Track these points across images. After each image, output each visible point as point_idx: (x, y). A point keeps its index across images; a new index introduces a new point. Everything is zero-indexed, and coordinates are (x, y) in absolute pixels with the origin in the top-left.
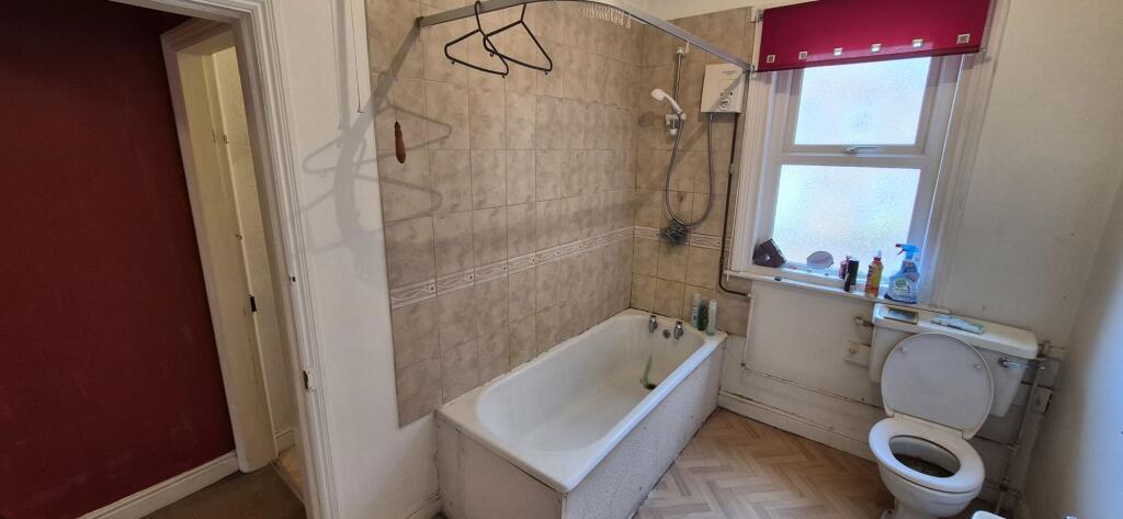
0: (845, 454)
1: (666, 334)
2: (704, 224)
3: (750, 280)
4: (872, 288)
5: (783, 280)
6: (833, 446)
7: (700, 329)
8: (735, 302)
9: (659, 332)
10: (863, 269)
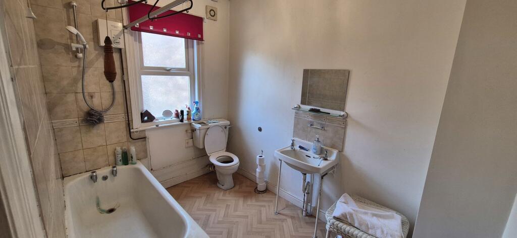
0: (192, 180)
1: (105, 178)
2: (112, 109)
3: (144, 131)
4: (189, 119)
5: (160, 126)
6: (188, 179)
7: (126, 165)
8: (139, 143)
9: (100, 179)
10: (185, 113)
